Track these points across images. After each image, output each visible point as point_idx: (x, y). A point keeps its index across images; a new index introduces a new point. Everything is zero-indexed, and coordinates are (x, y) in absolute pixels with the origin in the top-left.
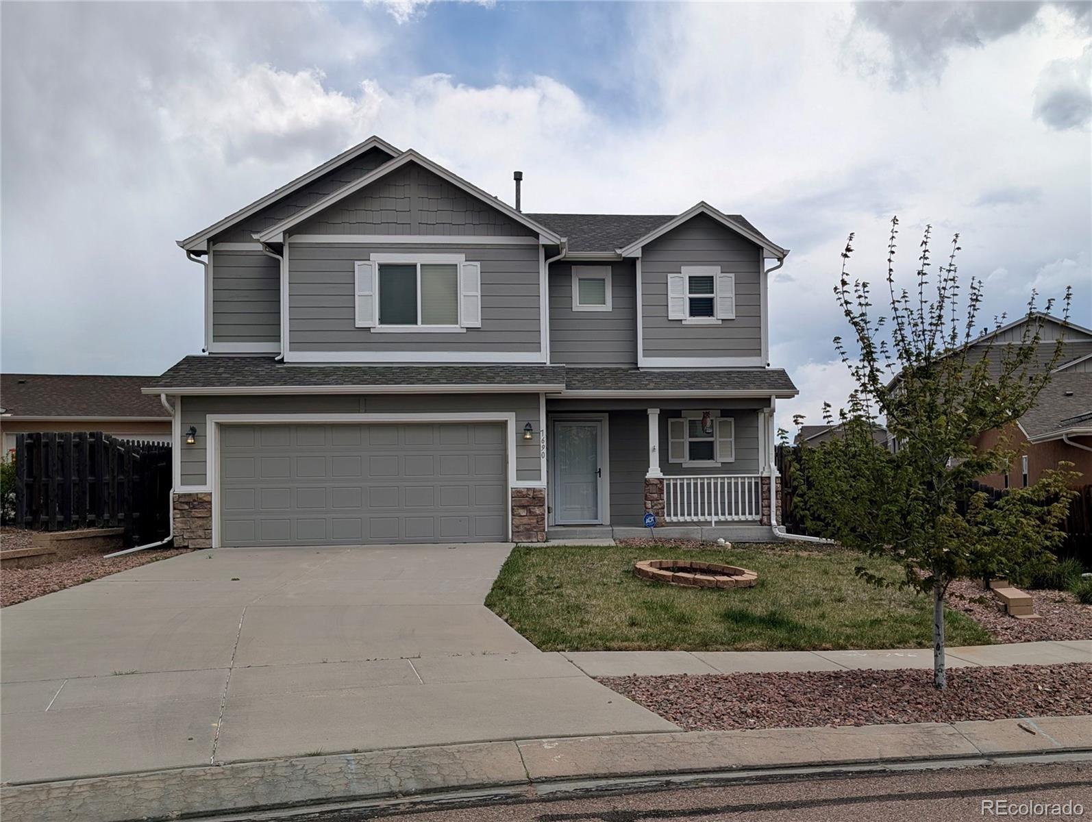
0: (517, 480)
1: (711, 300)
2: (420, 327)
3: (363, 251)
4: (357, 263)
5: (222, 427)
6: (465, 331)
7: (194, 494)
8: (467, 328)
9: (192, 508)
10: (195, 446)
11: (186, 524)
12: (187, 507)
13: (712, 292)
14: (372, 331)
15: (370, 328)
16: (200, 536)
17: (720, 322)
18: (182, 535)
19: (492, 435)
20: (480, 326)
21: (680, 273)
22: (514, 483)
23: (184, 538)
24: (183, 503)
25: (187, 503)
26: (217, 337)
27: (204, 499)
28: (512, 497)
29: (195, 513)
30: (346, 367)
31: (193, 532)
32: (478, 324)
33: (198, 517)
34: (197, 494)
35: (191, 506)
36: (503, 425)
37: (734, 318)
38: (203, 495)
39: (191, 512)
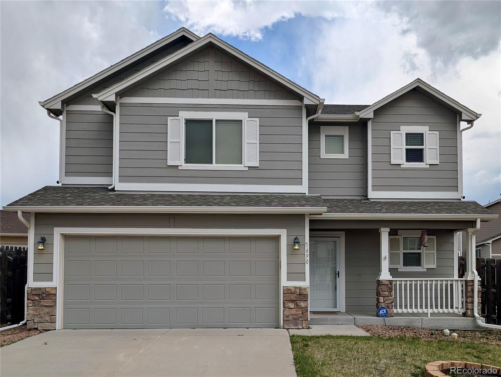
0: (287, 281)
1: (421, 150)
2: (214, 166)
3: (174, 110)
4: (169, 118)
5: (66, 237)
6: (247, 169)
7: (43, 288)
8: (249, 167)
9: (41, 299)
10: (44, 252)
11: (36, 311)
12: (37, 298)
13: (423, 145)
14: (180, 168)
15: (178, 166)
16: (47, 321)
17: (428, 166)
18: (33, 320)
19: (268, 246)
20: (258, 166)
21: (400, 131)
22: (285, 282)
23: (34, 322)
24: (35, 295)
25: (37, 295)
26: (68, 173)
27: (51, 292)
28: (284, 294)
29: (43, 302)
30: (160, 194)
31: (41, 317)
32: (257, 164)
33: (45, 306)
34: (45, 288)
35: (41, 298)
36: (277, 239)
37: (439, 163)
38: (50, 289)
39: (40, 302)
